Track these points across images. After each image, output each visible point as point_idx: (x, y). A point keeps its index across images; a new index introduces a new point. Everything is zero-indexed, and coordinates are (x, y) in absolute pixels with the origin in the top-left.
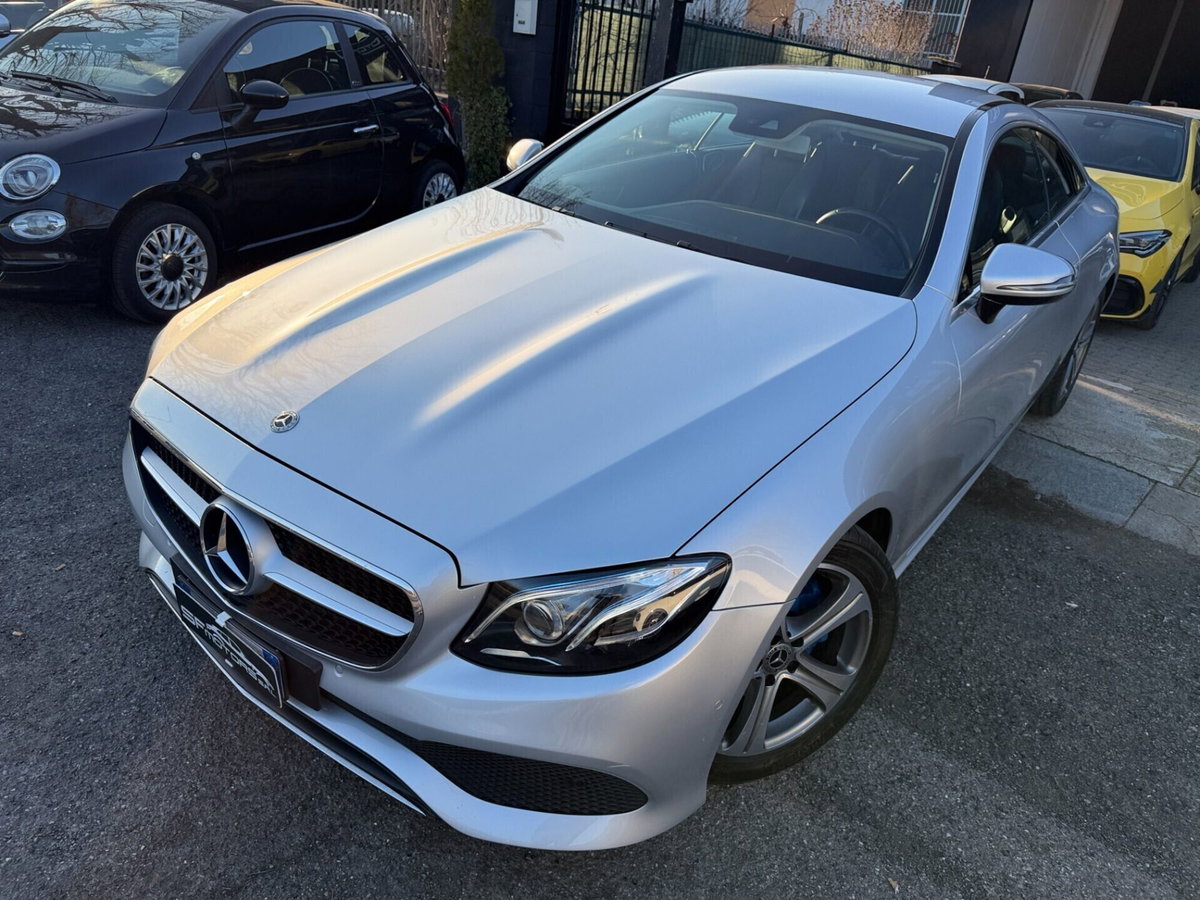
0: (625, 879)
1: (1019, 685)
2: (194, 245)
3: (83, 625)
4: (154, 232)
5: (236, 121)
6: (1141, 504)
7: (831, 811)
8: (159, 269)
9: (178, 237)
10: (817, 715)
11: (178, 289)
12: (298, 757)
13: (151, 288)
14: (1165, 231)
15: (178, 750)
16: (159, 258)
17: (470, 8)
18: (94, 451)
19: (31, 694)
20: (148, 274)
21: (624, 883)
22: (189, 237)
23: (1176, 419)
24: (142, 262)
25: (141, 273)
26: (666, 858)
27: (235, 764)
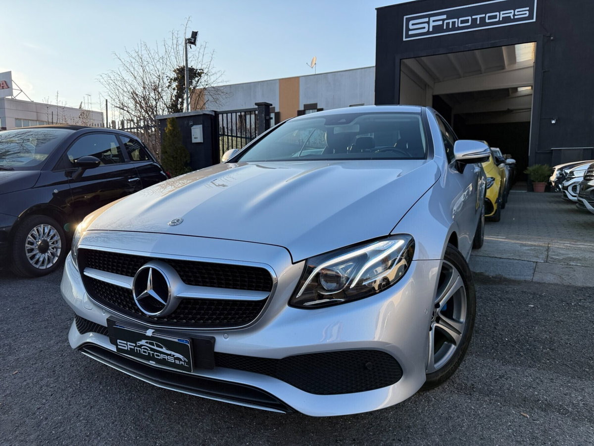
0: (394, 440)
1: (529, 334)
2: (54, 235)
3: (38, 393)
4: (35, 229)
5: (74, 176)
6: (535, 271)
7: (476, 395)
8: (37, 247)
9: (47, 231)
10: (453, 347)
11: (47, 258)
12: (189, 424)
13: (33, 257)
14: (492, 178)
15: (118, 434)
16: (37, 242)
17: (171, 134)
18: (18, 326)
19: (16, 428)
20: (31, 250)
21: (394, 442)
22: (52, 231)
23: (529, 243)
24: (28, 244)
25: (28, 250)
26: (409, 427)
27: (154, 435)
